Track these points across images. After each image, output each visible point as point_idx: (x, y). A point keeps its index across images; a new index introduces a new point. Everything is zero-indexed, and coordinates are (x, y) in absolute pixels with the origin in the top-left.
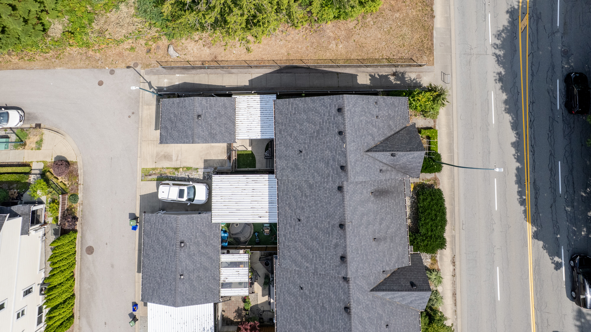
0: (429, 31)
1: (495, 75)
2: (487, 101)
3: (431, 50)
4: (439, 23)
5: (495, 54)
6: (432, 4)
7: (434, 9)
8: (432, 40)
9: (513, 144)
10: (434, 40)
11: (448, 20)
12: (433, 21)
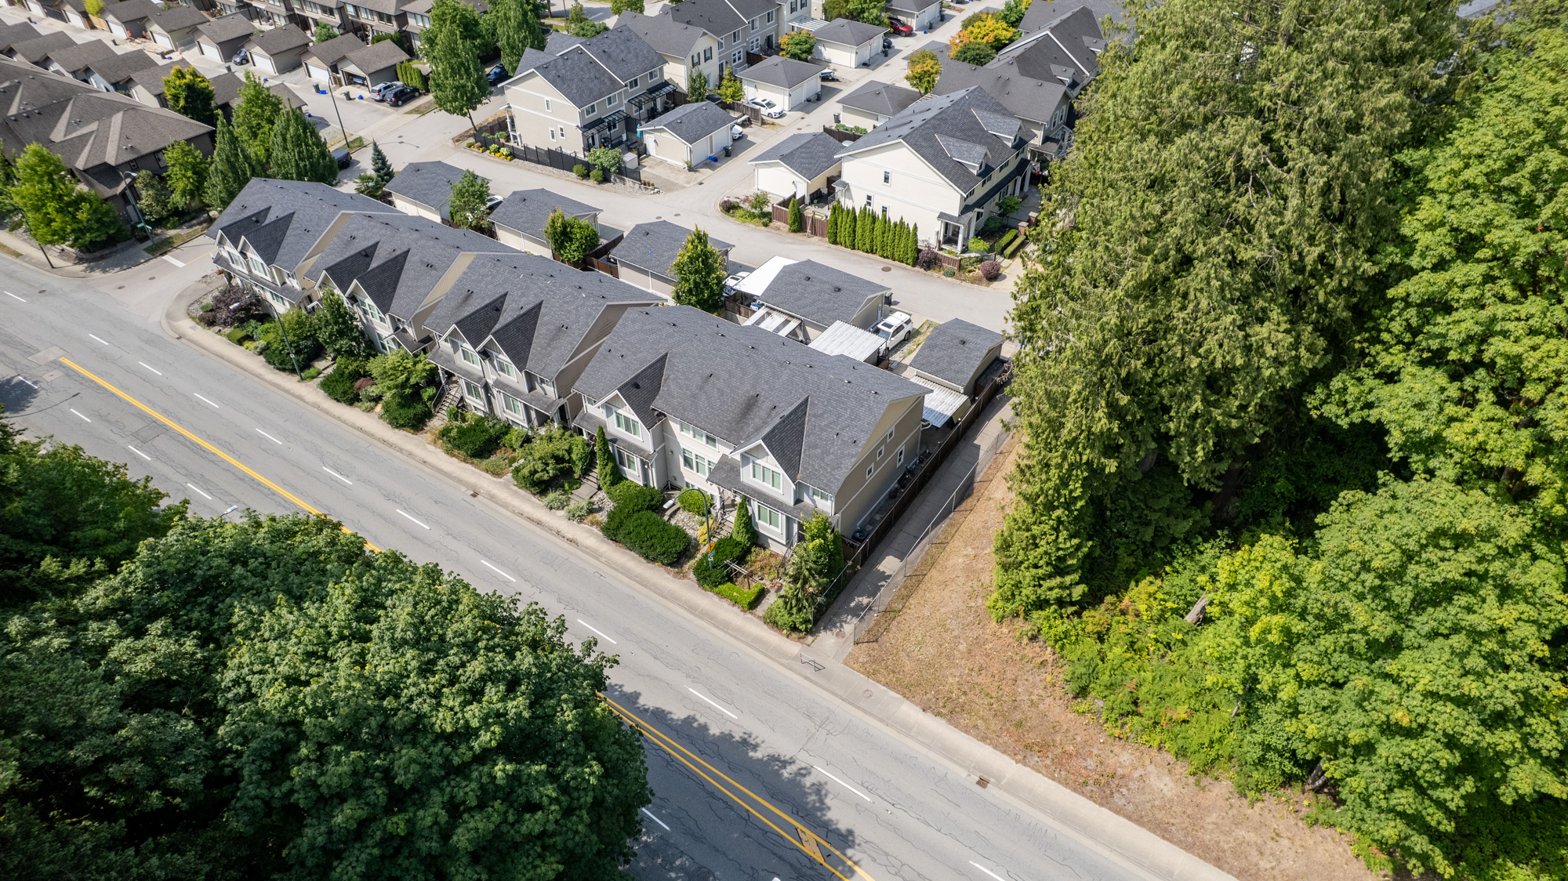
0: (907, 690)
1: (759, 741)
2: (728, 702)
3: (871, 674)
4: (909, 711)
5: (792, 762)
8: (886, 685)
9: (637, 695)
10: (884, 688)
11: (905, 728)
12: (918, 705)
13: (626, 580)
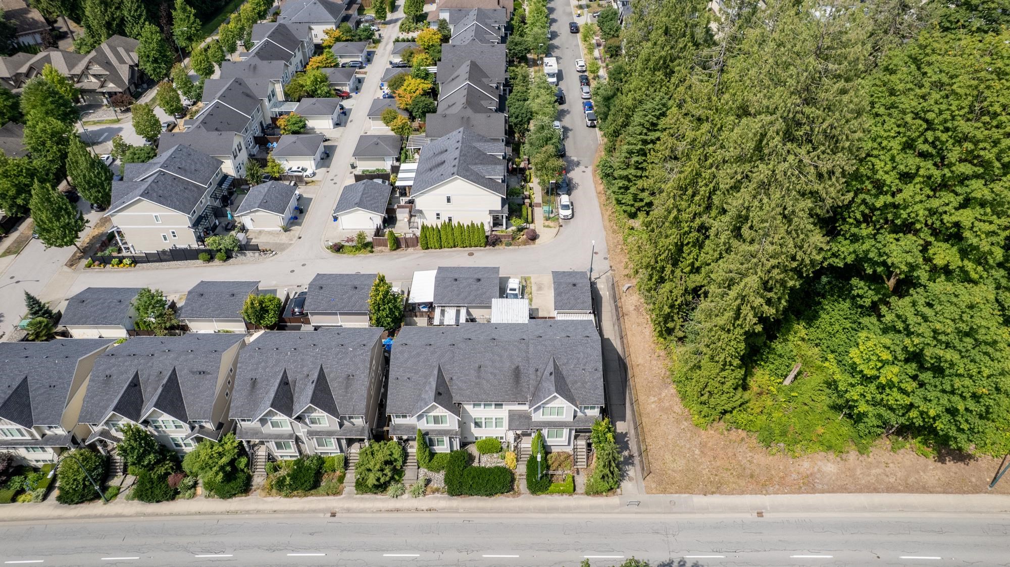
0: (688, 489)
1: (646, 561)
2: (612, 551)
3: (664, 491)
4: (699, 500)
5: (672, 562)
6: (720, 493)
7: (714, 495)
8: (676, 493)
10: (677, 495)
11: (704, 510)
12: (700, 494)
13: (486, 515)
